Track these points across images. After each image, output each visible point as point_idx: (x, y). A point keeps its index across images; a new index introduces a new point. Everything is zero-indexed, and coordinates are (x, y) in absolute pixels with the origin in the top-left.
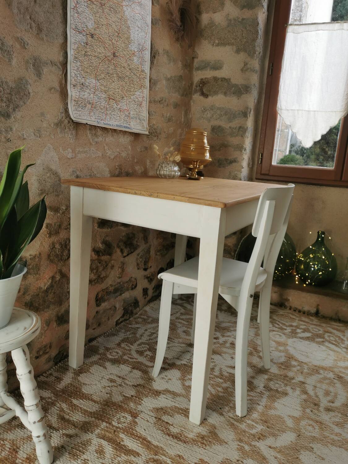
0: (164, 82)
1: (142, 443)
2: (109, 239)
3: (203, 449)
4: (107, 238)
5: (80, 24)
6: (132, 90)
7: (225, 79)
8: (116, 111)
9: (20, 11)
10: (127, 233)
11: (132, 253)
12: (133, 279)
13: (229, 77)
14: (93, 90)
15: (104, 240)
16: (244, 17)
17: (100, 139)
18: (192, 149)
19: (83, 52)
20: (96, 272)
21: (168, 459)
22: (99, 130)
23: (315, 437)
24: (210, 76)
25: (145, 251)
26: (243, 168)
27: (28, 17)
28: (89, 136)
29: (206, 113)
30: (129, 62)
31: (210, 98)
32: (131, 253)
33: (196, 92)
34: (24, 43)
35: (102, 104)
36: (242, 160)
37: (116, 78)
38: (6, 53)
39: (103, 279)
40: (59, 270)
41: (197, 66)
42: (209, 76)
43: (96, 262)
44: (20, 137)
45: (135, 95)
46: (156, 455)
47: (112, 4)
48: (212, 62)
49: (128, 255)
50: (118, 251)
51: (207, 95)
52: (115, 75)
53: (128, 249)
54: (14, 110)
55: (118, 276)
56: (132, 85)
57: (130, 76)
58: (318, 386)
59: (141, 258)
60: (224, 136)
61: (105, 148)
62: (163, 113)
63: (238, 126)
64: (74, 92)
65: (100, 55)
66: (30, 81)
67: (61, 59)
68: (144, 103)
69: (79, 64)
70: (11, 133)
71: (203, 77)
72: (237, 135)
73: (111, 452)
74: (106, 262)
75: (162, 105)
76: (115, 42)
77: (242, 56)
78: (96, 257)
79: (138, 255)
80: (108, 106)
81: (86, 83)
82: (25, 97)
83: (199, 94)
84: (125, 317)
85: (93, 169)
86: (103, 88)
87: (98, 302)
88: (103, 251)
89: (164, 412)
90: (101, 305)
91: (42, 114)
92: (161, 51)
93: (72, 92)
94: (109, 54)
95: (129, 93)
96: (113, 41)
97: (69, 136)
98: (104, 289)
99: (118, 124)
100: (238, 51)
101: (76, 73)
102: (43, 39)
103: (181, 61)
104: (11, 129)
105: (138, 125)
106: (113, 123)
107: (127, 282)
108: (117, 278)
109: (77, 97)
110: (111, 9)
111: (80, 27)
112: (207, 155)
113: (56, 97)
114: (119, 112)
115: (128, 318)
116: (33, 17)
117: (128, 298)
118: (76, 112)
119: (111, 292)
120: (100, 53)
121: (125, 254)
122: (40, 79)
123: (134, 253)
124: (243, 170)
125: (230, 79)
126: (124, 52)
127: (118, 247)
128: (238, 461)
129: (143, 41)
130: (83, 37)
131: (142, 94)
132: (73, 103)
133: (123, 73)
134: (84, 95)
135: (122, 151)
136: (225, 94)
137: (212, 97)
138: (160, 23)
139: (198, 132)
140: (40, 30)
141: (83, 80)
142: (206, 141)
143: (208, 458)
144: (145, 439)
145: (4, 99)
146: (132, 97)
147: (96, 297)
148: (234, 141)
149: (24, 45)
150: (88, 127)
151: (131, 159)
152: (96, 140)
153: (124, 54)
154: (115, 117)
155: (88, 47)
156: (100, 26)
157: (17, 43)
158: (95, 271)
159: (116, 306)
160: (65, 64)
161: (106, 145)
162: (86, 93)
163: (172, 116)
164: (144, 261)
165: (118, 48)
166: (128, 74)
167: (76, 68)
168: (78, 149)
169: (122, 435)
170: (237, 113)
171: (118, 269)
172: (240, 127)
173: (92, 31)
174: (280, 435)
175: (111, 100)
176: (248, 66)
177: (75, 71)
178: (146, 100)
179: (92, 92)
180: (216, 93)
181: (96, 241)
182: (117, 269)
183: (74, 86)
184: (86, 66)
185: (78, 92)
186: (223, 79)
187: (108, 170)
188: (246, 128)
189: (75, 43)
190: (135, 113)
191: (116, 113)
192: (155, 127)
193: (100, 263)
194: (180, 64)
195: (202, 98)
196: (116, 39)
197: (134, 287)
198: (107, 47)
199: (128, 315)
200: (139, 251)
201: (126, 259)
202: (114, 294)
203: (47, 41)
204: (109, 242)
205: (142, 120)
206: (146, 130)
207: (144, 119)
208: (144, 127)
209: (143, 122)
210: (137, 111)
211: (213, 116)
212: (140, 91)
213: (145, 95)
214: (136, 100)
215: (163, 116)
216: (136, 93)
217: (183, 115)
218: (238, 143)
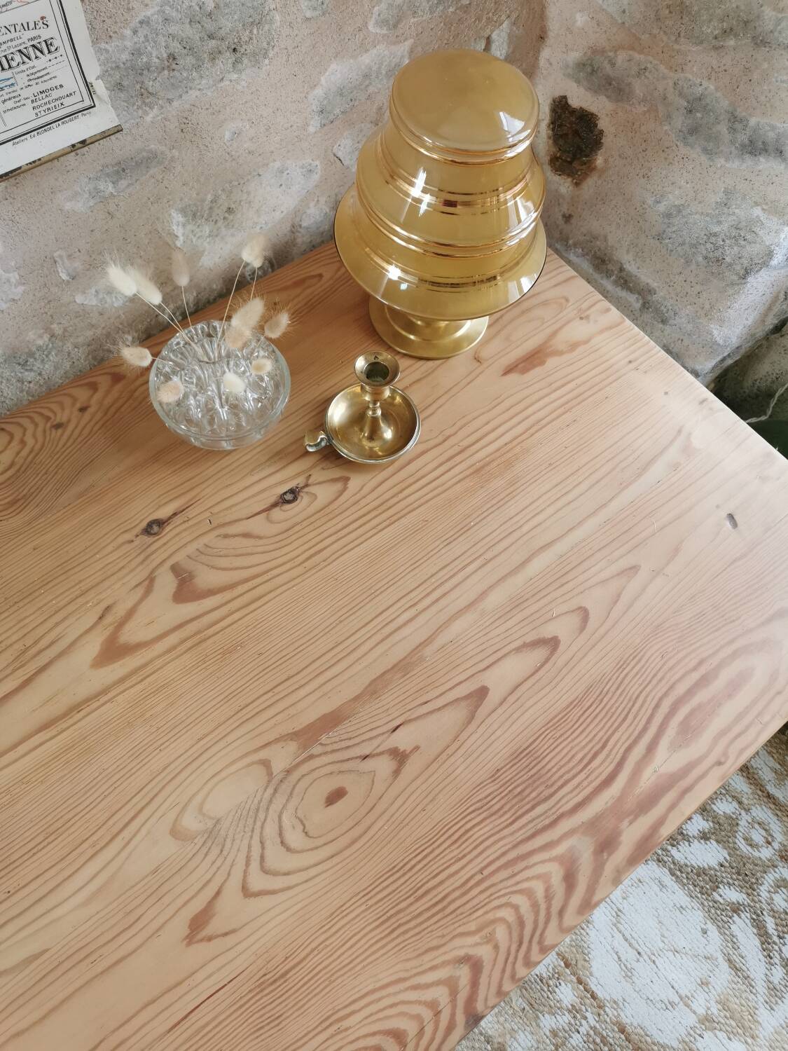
205: (18, 58)
206: (88, 103)
207: (45, 34)
208: (55, 94)
209: (42, 62)
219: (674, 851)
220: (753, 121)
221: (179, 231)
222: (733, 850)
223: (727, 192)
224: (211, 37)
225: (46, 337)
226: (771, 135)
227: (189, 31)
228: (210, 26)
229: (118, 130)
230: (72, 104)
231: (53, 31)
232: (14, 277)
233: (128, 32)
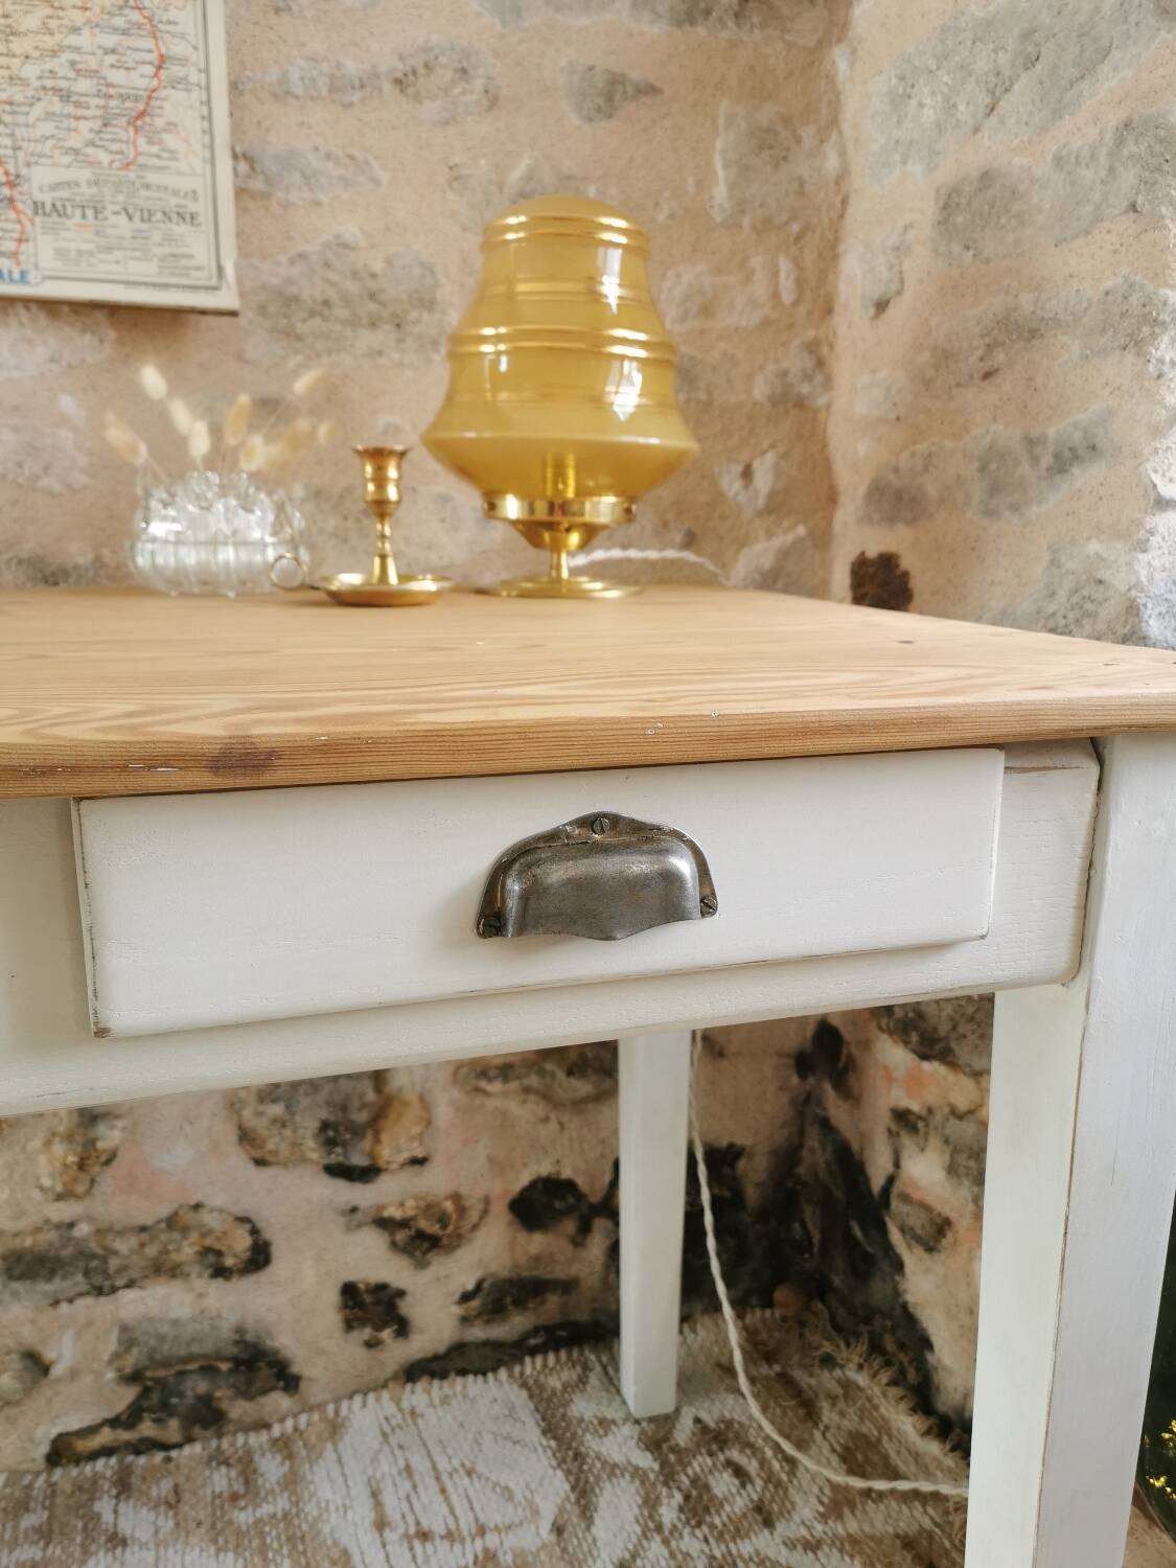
29: (914, 104)
45: (67, 56)
55: (43, 1182)
60: (1019, 244)
62: (456, 159)
68: (177, 106)
72: (1099, 215)
75: (436, 105)
84: (147, 1428)
105: (115, 255)
107: (143, 1229)
108: (37, 1194)
115: (173, 1436)
117: (175, 1322)
131: (149, 43)
148: (1081, 268)
159: (48, 1355)
163: (567, 173)
164: (325, 1126)
171: (48, 1143)
178: (195, 78)
182: (36, 1144)
190: (83, 174)
192: (368, 259)
197: (234, 1261)
202: (14, 1275)
205: (159, 216)
206: (214, 282)
207: (192, 207)
208: (185, 262)
209: (180, 229)
210: (105, 158)
211: (950, 107)
212: (119, 22)
213: (178, 48)
214: (83, 85)
215: (457, 178)
216: (72, 40)
217: (718, 164)
218: (1108, 284)
220: (1052, 432)
223: (1050, 547)
224: (372, 296)
225: (90, 557)
227: (352, 287)
228: (372, 285)
229: (233, 314)
230: (197, 277)
231: (201, 207)
232: (83, 460)
233: (283, 259)
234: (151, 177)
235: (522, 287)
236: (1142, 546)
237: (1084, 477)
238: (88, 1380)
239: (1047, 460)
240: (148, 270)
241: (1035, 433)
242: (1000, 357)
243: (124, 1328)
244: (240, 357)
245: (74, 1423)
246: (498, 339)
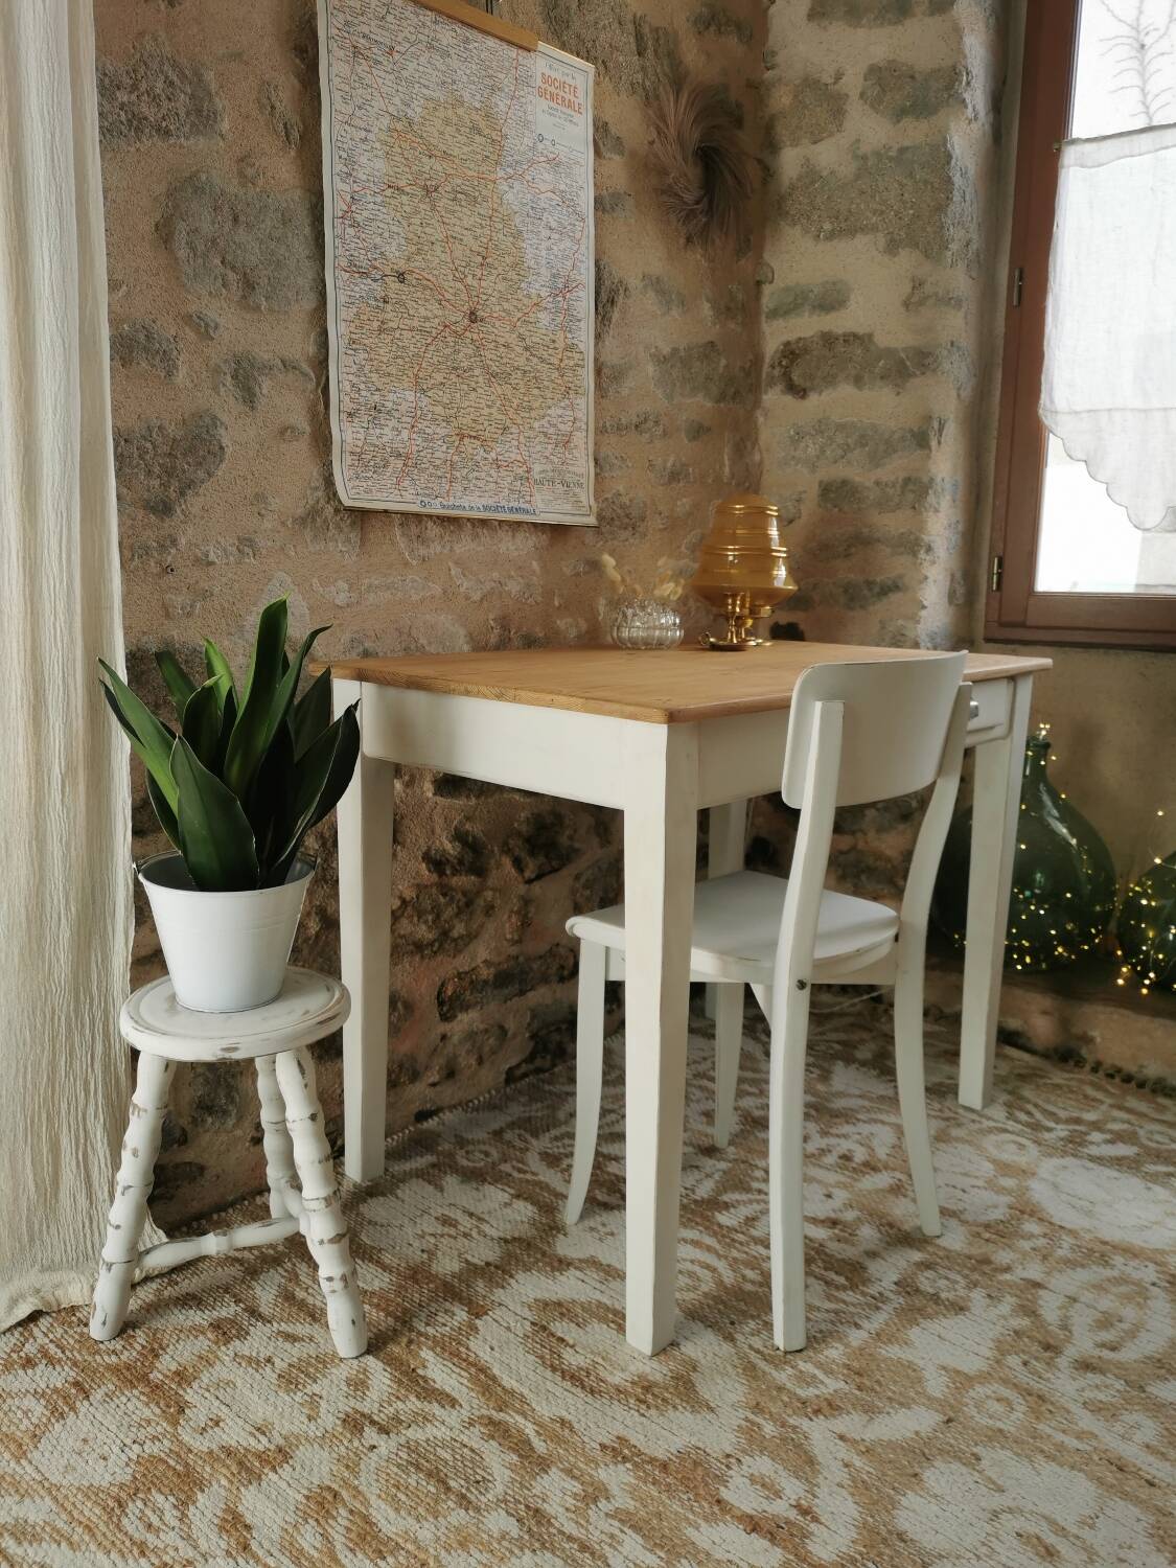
0: (650, 369)
1: (474, 1379)
2: (475, 829)
3: (636, 1414)
4: (468, 826)
5: (363, 252)
6: (536, 405)
7: (855, 336)
8: (485, 468)
9: (193, 249)
10: (535, 811)
11: (555, 870)
12: (562, 951)
13: (868, 330)
14: (409, 420)
15: (456, 829)
16: (907, 143)
17: (436, 548)
18: (731, 558)
19: (376, 325)
20: (434, 922)
21: (529, 1425)
22: (430, 524)
23: (1001, 1431)
24: (812, 333)
25: (599, 868)
26: (924, 607)
27: (217, 261)
28: (402, 542)
29: (803, 445)
30: (521, 331)
31: (813, 399)
32: (550, 872)
33: (771, 383)
34: (207, 325)
35: (437, 454)
36: (921, 582)
37: (481, 379)
38: (158, 358)
39: (460, 942)
40: (317, 907)
41: (771, 306)
42: (807, 333)
43: (434, 890)
44: (197, 560)
45: (547, 418)
46: (501, 1410)
47: (459, 182)
48: (816, 291)
49: (539, 877)
50: (507, 862)
51: (805, 391)
52: (477, 372)
53: (542, 859)
54: (182, 494)
55: (509, 936)
56: (536, 392)
57: (526, 368)
58: (1082, 1299)
59: (585, 887)
60: (859, 509)
61: (453, 572)
62: (651, 458)
63: (902, 475)
64: (349, 432)
65: (427, 324)
66: (224, 418)
67: (312, 349)
68: (579, 438)
69: (363, 355)
70: (173, 551)
71: (792, 337)
72: (898, 506)
73: (385, 1388)
74: (464, 894)
75: (647, 436)
76: (475, 283)
77: (907, 260)
78: (435, 877)
79: (577, 877)
80: (456, 458)
81: (387, 404)
82: (210, 458)
83: (779, 388)
84: (538, 1062)
85: (414, 632)
86: (439, 409)
87: (445, 1009)
88: (455, 861)
89: (562, 1314)
90: (456, 1017)
91: (260, 498)
92: (634, 282)
93: (344, 433)
94: (458, 317)
95: (527, 415)
96: (469, 280)
97: (341, 548)
98: (466, 973)
99: (491, 502)
100: (892, 247)
101: (355, 380)
102: (257, 308)
103: (708, 301)
104: (174, 542)
105: (559, 502)
106: (471, 503)
107: (541, 957)
108: (505, 942)
109: (360, 444)
110: (459, 196)
111: (362, 260)
112: (781, 573)
113: (301, 448)
114: (492, 472)
115: (547, 1064)
116: (229, 258)
117: (547, 1006)
118: (357, 483)
119: (486, 982)
120: (427, 319)
121: (528, 874)
122: (253, 408)
123: (564, 872)
124: (923, 613)
125: (870, 336)
126: (506, 305)
127: (506, 850)
128: (728, 1456)
129: (569, 263)
130: (375, 285)
131: (571, 413)
132: (348, 459)
133: (505, 360)
134: (380, 436)
135: (510, 577)
136: (858, 381)
137: (820, 394)
138: (629, 203)
139: (749, 507)
140: (249, 285)
141: (377, 398)
142: (774, 532)
143: (642, 1437)
144: (483, 1370)
145: (157, 469)
146: (536, 425)
147: (439, 994)
148: (890, 523)
149: (205, 330)
150: (397, 519)
151: (540, 599)
152: (423, 551)
153: (504, 311)
154: (479, 483)
155: (389, 307)
156: (426, 248)
157: (187, 329)
158: (430, 918)
159: (507, 1026)
160: (322, 364)
161: (456, 563)
162: (386, 430)
163: (683, 465)
164: (601, 898)
165: (485, 297)
166: (521, 362)
167: (354, 369)
168: (366, 581)
169: (426, 1354)
170: (896, 436)
171: (510, 917)
172: (907, 480)
173: (402, 265)
174: (888, 1413)
175: (466, 441)
176: (928, 289)
177: (351, 377)
178: (584, 427)
179: (405, 425)
180: (830, 381)
181: (433, 832)
182: (506, 917)
183: (350, 414)
184: (385, 360)
185: (362, 430)
186: (852, 338)
187: (462, 632)
188: (925, 479)
189: (348, 305)
190: (549, 467)
191: (483, 474)
192: (625, 500)
193: (445, 895)
194: (706, 310)
195: (789, 399)
196: (478, 272)
197: (566, 973)
198: (448, 301)
199: (549, 1057)
200: (581, 864)
201: (537, 888)
202: (496, 987)
203: (271, 310)
204: (474, 837)
205: (572, 485)
206: (589, 513)
207: (582, 481)
208: (579, 506)
209: (578, 490)
210: (556, 460)
211: (823, 451)
212: (562, 404)
213: (580, 415)
214: (552, 430)
215: (651, 465)
216: (549, 412)
217: (726, 457)
218: (902, 530)
219: (1086, 1150)
220: (878, 580)
221: (602, 609)
222: (1142, 1146)
223: (881, 622)
224: (626, 516)
226: (890, 582)
228: (627, 511)
231: (584, 481)
234: (570, 468)
235: (738, 532)
236: (918, 622)
237: (894, 597)
238: (519, 1038)
239: (877, 590)
240: (568, 507)
241: (871, 579)
242: (853, 550)
243: (532, 1010)
244: (583, 543)
245: (513, 1062)
246: (734, 550)
